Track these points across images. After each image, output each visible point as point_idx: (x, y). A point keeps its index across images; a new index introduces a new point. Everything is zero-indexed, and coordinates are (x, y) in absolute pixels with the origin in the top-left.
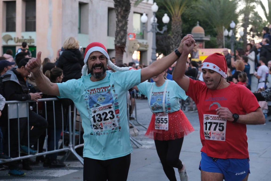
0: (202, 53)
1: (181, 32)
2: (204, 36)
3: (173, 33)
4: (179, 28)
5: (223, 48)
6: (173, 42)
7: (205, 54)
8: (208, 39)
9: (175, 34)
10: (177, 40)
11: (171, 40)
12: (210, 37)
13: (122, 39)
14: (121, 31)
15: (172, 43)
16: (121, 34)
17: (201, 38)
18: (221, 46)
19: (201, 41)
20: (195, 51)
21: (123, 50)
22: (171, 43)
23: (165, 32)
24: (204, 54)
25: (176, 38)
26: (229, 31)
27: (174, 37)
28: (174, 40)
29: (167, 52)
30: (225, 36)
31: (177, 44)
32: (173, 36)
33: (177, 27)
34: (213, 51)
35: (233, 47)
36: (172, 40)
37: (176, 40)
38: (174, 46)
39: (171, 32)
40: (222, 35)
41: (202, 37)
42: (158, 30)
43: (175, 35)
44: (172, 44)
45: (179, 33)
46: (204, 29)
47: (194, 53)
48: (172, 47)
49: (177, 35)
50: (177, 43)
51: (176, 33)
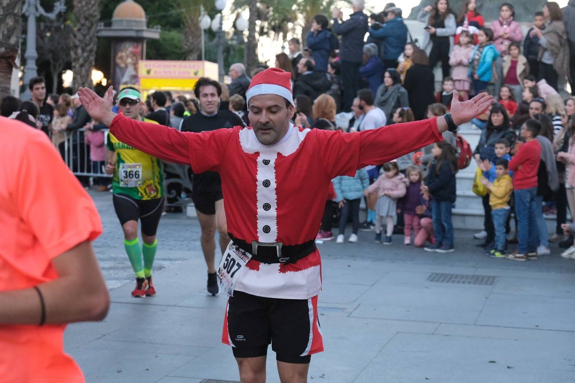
0: (148, 72)
1: (99, 17)
2: (145, 28)
3: (78, 20)
4: (93, 6)
5: (199, 58)
6: (77, 43)
7: (156, 72)
8: (154, 34)
9: (83, 21)
10: (88, 38)
11: (72, 35)
12: (159, 30)
13: (9, 37)
14: (8, 17)
15: (74, 43)
16: (7, 24)
17: (137, 31)
18: (195, 55)
19: (137, 40)
20: (123, 65)
21: (12, 63)
22: (71, 44)
23: (60, 15)
24: (152, 73)
25: (84, 33)
26: (212, 18)
27: (79, 30)
28: (79, 36)
29: (54, 66)
30: (205, 31)
31: (89, 48)
32: (79, 26)
33: (87, 4)
34: (175, 66)
35: (221, 57)
36: (75, 36)
37: (84, 36)
38: (79, 51)
39: (72, 16)
40: (196, 26)
41: (142, 31)
42: (41, 11)
43: (83, 25)
44: (76, 47)
45: (94, 20)
46: (145, 10)
47: (118, 71)
48: (76, 53)
49: (88, 23)
50: (87, 45)
51: (86, 19)
